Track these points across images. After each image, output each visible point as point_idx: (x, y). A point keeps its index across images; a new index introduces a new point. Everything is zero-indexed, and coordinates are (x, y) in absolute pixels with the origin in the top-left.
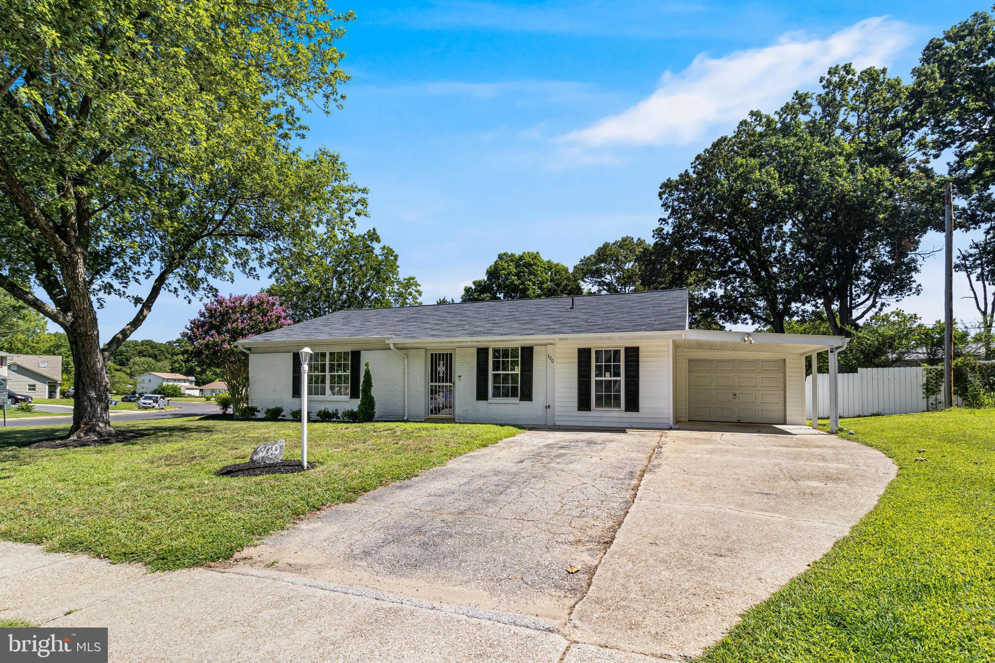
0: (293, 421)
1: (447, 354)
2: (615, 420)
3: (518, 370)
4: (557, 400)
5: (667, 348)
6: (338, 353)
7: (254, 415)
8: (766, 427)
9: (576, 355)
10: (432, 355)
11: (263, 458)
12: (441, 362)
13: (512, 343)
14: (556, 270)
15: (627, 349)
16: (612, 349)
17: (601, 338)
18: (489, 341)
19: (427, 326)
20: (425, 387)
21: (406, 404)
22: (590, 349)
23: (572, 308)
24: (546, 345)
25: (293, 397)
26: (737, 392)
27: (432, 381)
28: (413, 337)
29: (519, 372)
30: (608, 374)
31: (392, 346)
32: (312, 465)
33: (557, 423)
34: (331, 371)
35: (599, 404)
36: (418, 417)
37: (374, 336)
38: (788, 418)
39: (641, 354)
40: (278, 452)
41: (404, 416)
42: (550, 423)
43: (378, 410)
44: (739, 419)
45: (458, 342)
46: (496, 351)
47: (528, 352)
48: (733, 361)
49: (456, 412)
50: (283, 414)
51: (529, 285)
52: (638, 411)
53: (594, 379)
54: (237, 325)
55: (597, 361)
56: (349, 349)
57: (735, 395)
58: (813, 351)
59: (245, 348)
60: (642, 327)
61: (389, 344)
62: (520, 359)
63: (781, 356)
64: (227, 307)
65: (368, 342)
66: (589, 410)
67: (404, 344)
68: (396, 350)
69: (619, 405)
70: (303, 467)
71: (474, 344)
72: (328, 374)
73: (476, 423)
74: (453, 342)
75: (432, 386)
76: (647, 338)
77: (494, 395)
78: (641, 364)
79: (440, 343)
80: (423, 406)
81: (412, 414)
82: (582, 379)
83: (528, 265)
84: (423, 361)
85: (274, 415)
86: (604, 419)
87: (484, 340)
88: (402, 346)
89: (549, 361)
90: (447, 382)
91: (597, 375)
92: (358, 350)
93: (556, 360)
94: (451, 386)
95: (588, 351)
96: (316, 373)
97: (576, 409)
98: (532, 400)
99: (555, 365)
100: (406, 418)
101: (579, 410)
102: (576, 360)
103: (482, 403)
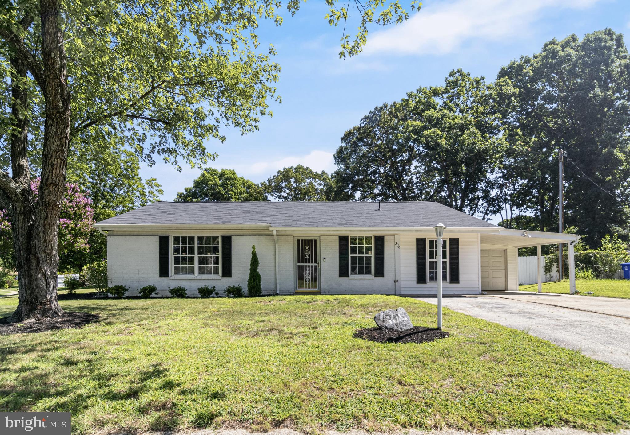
1: (312, 240)
2: (444, 289)
3: (372, 254)
4: (402, 276)
5: (477, 240)
6: (207, 238)
9: (415, 243)
10: (299, 241)
12: (307, 247)
15: (451, 240)
18: (348, 231)
20: (293, 267)
21: (278, 281)
23: (379, 210)
24: (394, 235)
25: (160, 276)
27: (299, 262)
29: (373, 256)
30: (437, 257)
31: (275, 233)
33: (403, 293)
34: (199, 253)
35: (432, 279)
36: (288, 291)
39: (460, 243)
41: (275, 291)
42: (398, 293)
46: (353, 239)
47: (380, 241)
49: (322, 286)
52: (458, 283)
53: (428, 260)
55: (430, 248)
56: (219, 234)
58: (538, 244)
60: (465, 225)
61: (272, 231)
63: (504, 247)
65: (241, 229)
66: (425, 283)
68: (276, 236)
69: (445, 279)
71: (336, 233)
72: (196, 256)
75: (299, 266)
77: (352, 273)
78: (460, 250)
80: (293, 283)
81: (283, 289)
82: (420, 261)
83: (229, 179)
84: (292, 246)
86: (435, 289)
87: (345, 231)
89: (397, 247)
90: (312, 262)
91: (430, 258)
92: (228, 235)
93: (401, 247)
94: (316, 266)
95: (424, 240)
96: (184, 255)
97: (415, 282)
98: (383, 276)
99: (401, 250)
100: (278, 292)
101: (418, 283)
102: (415, 247)
103: (344, 279)
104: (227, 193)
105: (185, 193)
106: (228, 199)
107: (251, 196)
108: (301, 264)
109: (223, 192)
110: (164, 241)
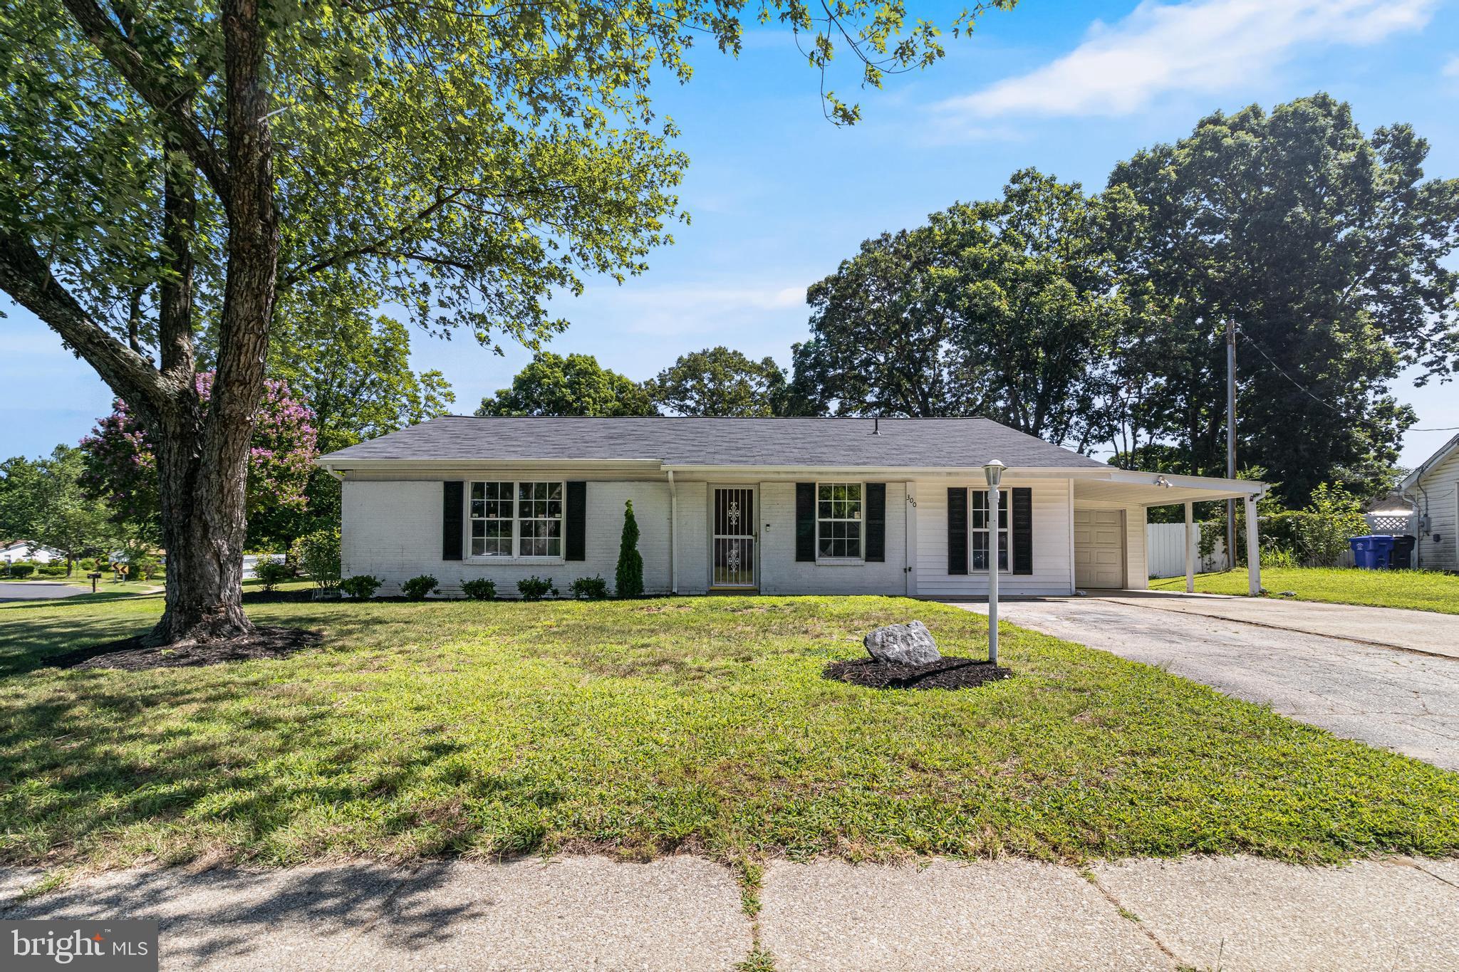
1: (743, 491)
3: (861, 518)
4: (919, 559)
5: (1067, 491)
6: (539, 485)
9: (945, 497)
10: (717, 492)
12: (734, 504)
15: (1015, 490)
18: (815, 473)
20: (707, 542)
21: (675, 569)
22: (965, 488)
23: (875, 433)
24: (905, 482)
25: (448, 559)
27: (717, 533)
29: (863, 520)
31: (671, 476)
33: (920, 592)
34: (522, 514)
35: (978, 565)
36: (696, 588)
37: (616, 458)
39: (1033, 498)
41: (671, 588)
42: (911, 592)
47: (877, 492)
49: (761, 579)
50: (438, 588)
52: (1031, 573)
53: (971, 530)
55: (974, 506)
56: (561, 478)
59: (337, 471)
61: (666, 473)
62: (862, 501)
63: (1119, 506)
65: (604, 468)
66: (966, 573)
67: (689, 472)
68: (675, 482)
69: (1005, 567)
71: (790, 476)
72: (516, 520)
75: (718, 541)
76: (1045, 475)
78: (1034, 511)
80: (705, 571)
81: (685, 584)
82: (955, 531)
84: (702, 501)
85: (420, 591)
86: (984, 586)
87: (808, 472)
88: (684, 476)
89: (909, 505)
90: (743, 533)
91: (975, 526)
92: (579, 480)
93: (918, 504)
94: (750, 541)
95: (963, 491)
96: (492, 518)
97: (946, 572)
98: (883, 560)
99: (918, 510)
100: (675, 590)
101: (950, 573)
102: (945, 504)
103: (806, 566)
104: (578, 399)
105: (497, 400)
106: (581, 412)
107: (625, 405)
108: (721, 537)
109: (570, 398)
110: (453, 491)
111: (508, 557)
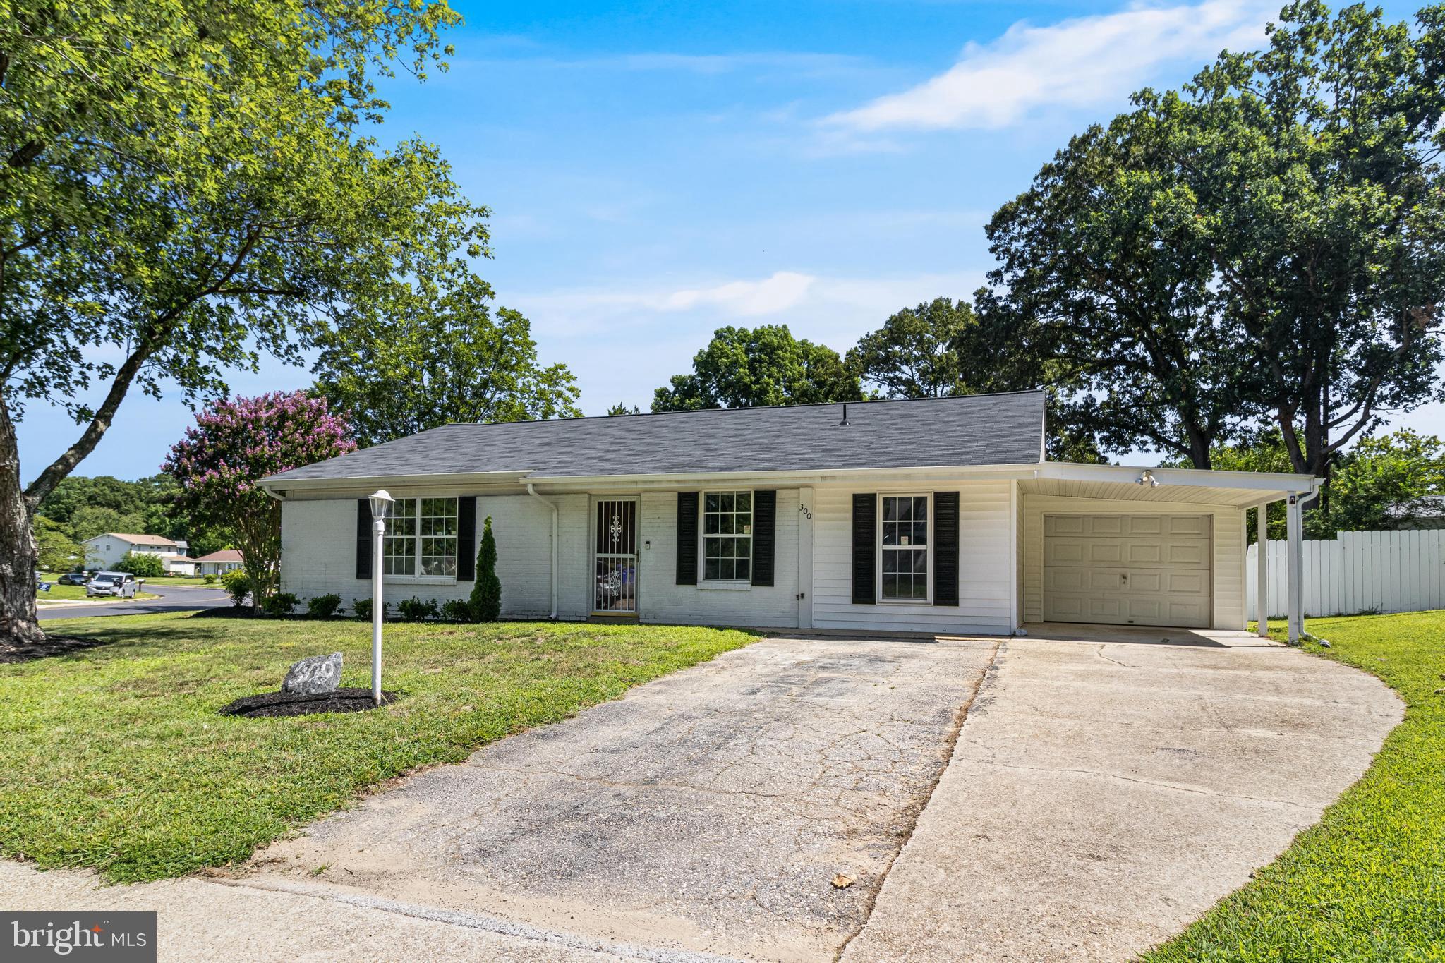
0: (357, 619)
1: (626, 503)
2: (919, 620)
3: (748, 533)
4: (815, 584)
5: (1007, 495)
6: (438, 500)
7: (289, 608)
8: (1179, 633)
9: (850, 506)
10: (600, 504)
11: (305, 684)
12: (616, 518)
13: (740, 483)
14: (816, 358)
15: (938, 496)
16: (912, 496)
17: (894, 477)
18: (699, 481)
19: (592, 453)
20: (588, 561)
21: (555, 592)
22: (875, 495)
23: (843, 424)
24: (798, 488)
25: (358, 577)
26: (1128, 573)
27: (599, 551)
28: (568, 473)
29: (751, 536)
30: (904, 539)
31: (530, 489)
32: (390, 697)
33: (817, 625)
34: (424, 532)
35: (888, 593)
36: (576, 614)
37: (498, 471)
38: (1217, 619)
39: (962, 504)
40: (331, 674)
41: (550, 611)
42: (804, 625)
43: (505, 601)
44: (1131, 619)
45: (645, 482)
46: (711, 498)
47: (766, 501)
48: (1123, 517)
49: (641, 606)
50: (340, 607)
51: (768, 384)
52: (956, 604)
53: (880, 547)
54: (262, 450)
55: (886, 517)
56: (455, 493)
57: (1124, 577)
58: (1259, 501)
59: (276, 492)
60: (964, 458)
61: (525, 485)
62: (752, 513)
63: (1205, 509)
64: (243, 419)
65: (488, 482)
66: (873, 602)
67: (552, 484)
68: (537, 496)
69: (923, 594)
70: (374, 701)
71: (672, 486)
72: (418, 537)
73: (675, 625)
74: (636, 482)
75: (599, 559)
76: (973, 476)
77: (707, 577)
78: (962, 523)
79: (615, 483)
80: (585, 594)
81: (565, 609)
82: (860, 548)
83: (769, 349)
84: (584, 515)
85: (325, 609)
86: (896, 619)
87: (690, 480)
88: (547, 488)
89: (803, 516)
90: (625, 552)
91: (885, 542)
92: (470, 495)
93: (815, 515)
94: (632, 560)
95: (871, 498)
96: (399, 536)
97: (849, 600)
98: (771, 584)
99: (814, 524)
100: (553, 616)
101: (854, 602)
102: (850, 515)
103: (687, 590)
105: (671, 388)
110: (363, 509)
111: (410, 577)
